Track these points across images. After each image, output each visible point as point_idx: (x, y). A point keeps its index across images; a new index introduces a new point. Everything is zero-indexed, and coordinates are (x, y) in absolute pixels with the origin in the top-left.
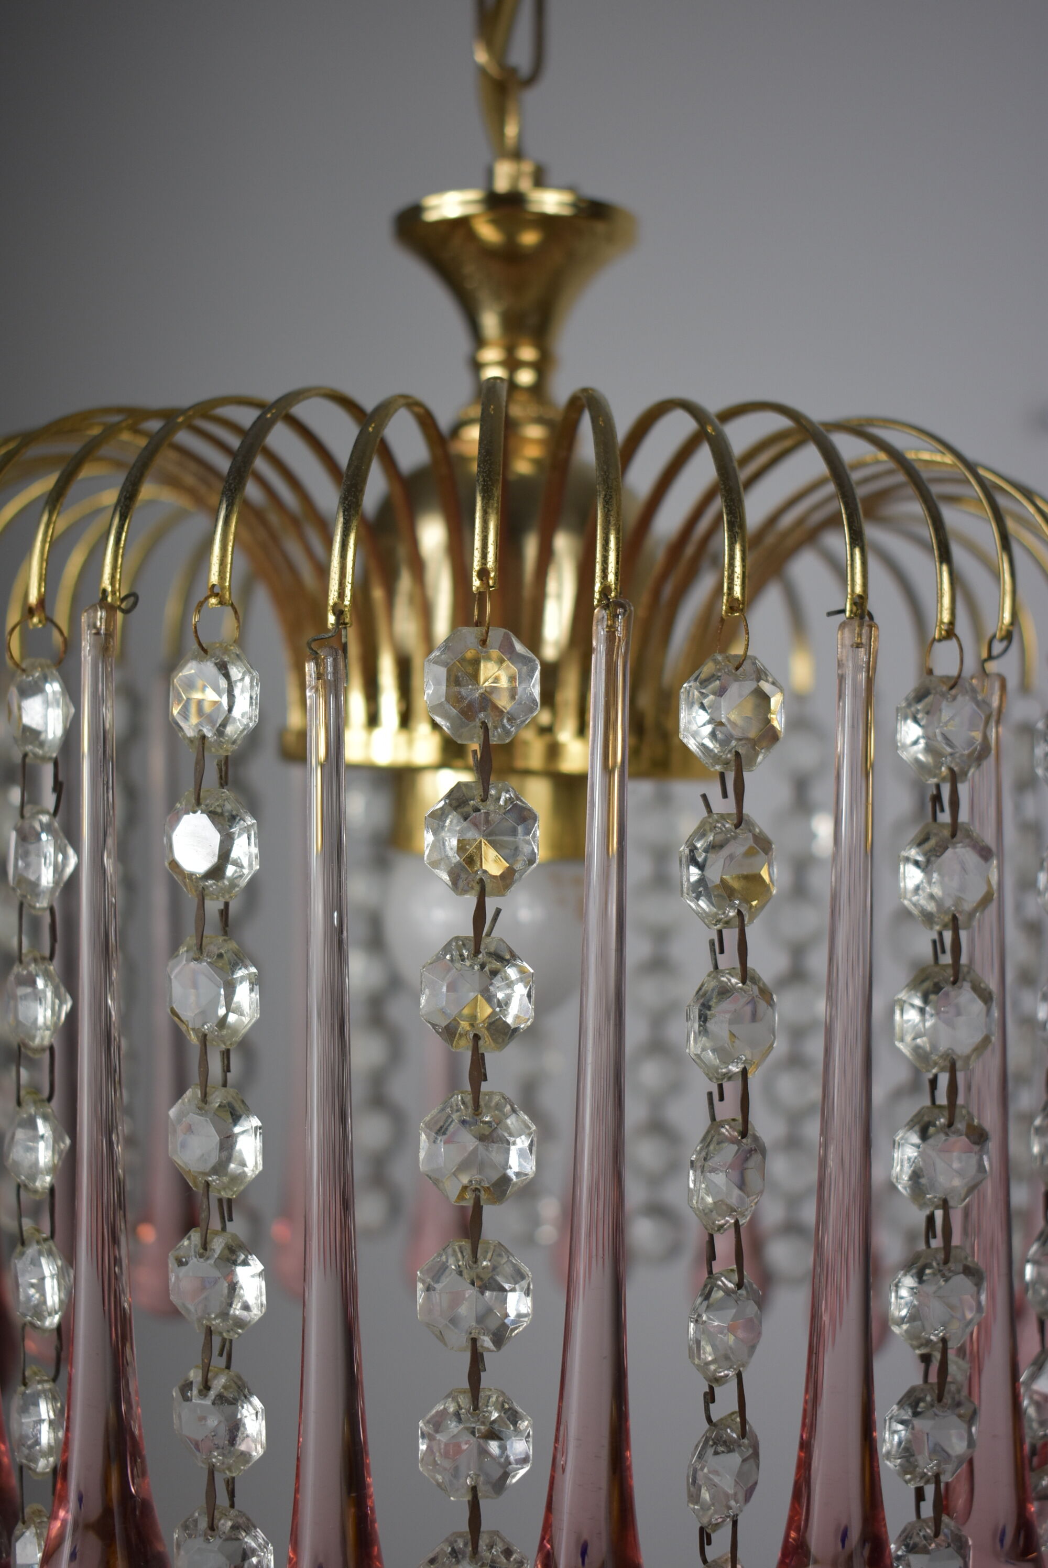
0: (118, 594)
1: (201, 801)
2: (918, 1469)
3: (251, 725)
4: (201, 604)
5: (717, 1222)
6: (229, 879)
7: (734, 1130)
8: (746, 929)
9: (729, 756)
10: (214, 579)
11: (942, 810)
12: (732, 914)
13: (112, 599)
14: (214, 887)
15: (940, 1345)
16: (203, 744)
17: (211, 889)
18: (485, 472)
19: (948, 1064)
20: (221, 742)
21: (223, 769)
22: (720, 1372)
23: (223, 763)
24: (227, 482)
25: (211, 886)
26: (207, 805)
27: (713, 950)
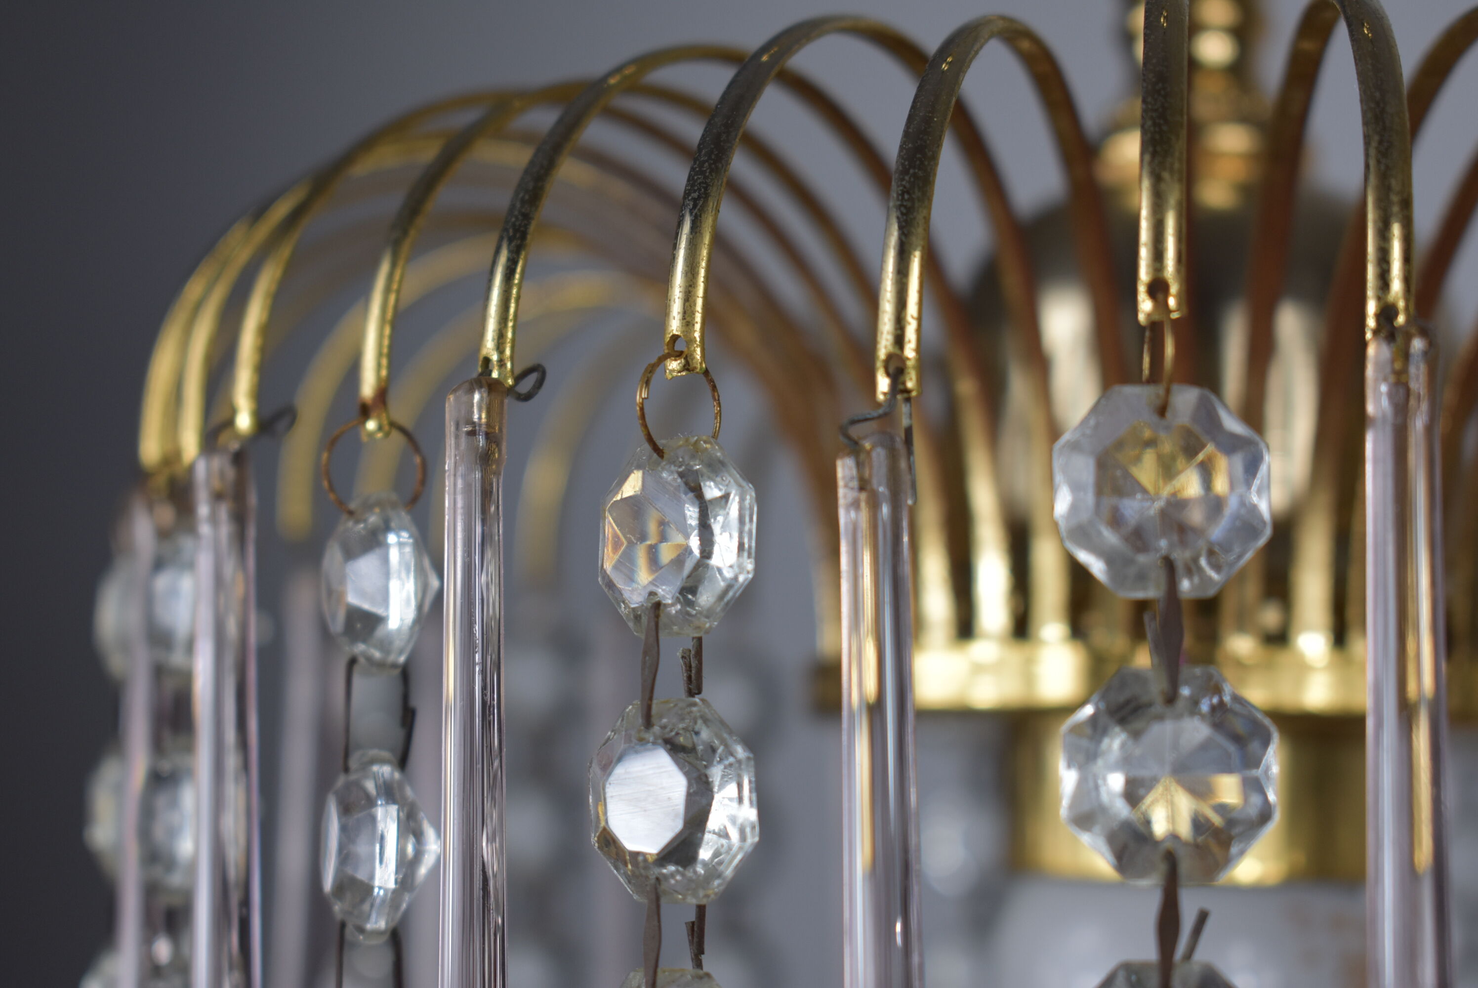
0: (509, 365)
1: (654, 720)
3: (741, 578)
4: (651, 369)
6: (705, 864)
10: (675, 325)
13: (500, 374)
14: (678, 878)
16: (657, 616)
17: (673, 882)
18: (1156, 110)
20: (688, 614)
21: (693, 665)
23: (693, 652)
24: (695, 160)
25: (672, 875)
26: (663, 727)
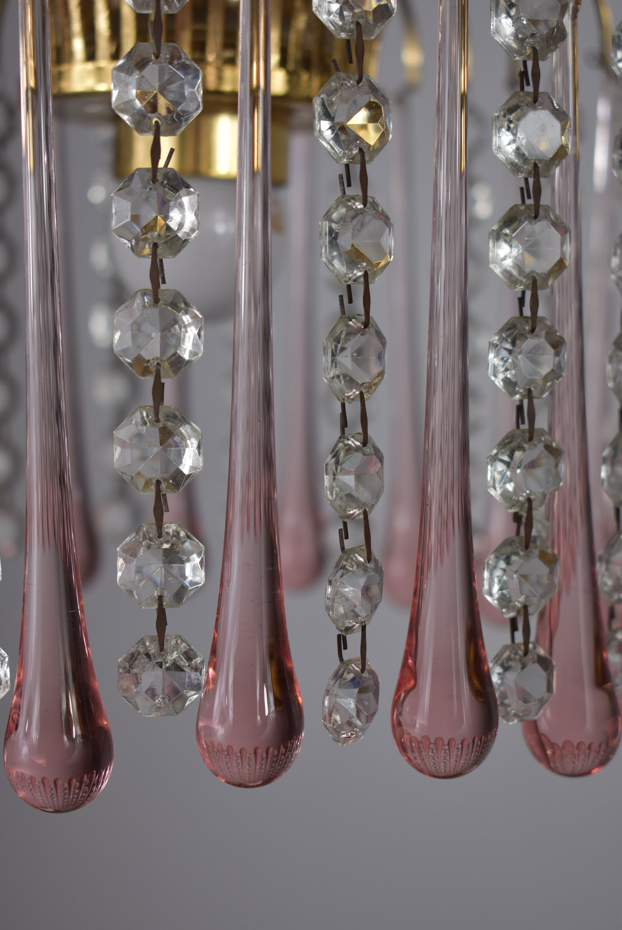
2: (511, 603)
5: (346, 395)
7: (359, 321)
8: (367, 166)
9: (352, 26)
11: (528, 84)
12: (355, 152)
15: (526, 505)
19: (530, 282)
22: (350, 511)
27: (342, 183)
